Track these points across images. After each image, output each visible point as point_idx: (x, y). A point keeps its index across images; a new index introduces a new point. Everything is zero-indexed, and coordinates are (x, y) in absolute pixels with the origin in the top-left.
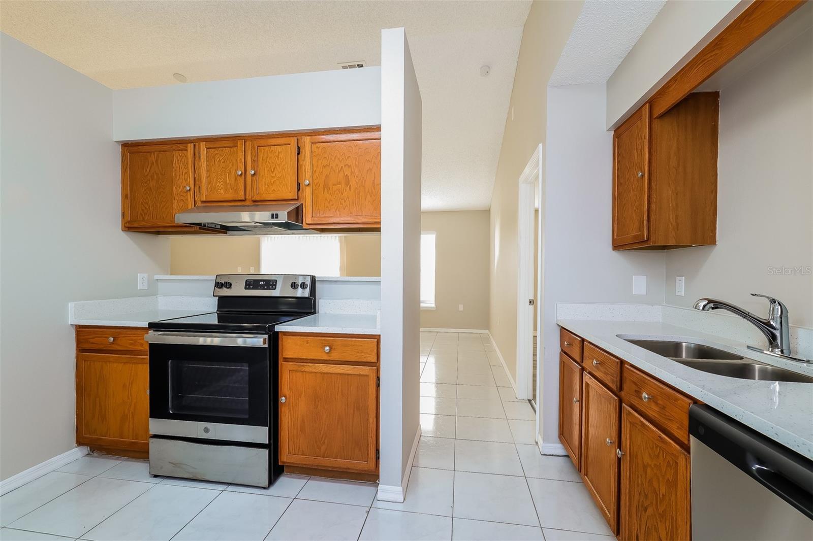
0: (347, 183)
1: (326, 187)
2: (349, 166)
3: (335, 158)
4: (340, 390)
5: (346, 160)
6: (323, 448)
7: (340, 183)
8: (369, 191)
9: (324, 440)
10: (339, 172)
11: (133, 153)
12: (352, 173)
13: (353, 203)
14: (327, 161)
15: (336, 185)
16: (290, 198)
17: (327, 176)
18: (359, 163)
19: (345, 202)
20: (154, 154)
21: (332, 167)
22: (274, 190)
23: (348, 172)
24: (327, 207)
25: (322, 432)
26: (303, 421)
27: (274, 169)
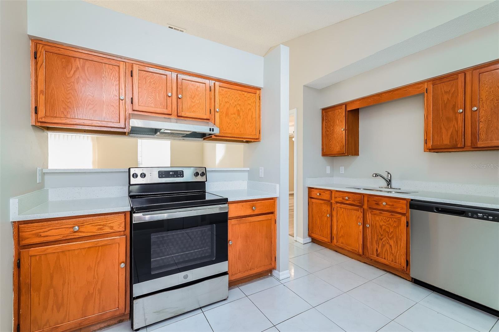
0: (239, 115)
1: (227, 114)
2: (240, 105)
3: (232, 99)
4: (259, 229)
5: (238, 101)
6: (250, 264)
7: (234, 114)
8: (249, 121)
9: (251, 260)
10: (234, 107)
11: (47, 52)
12: (241, 109)
13: (242, 126)
14: (228, 99)
15: (232, 114)
16: (205, 118)
17: (228, 108)
18: (245, 104)
19: (237, 125)
20: (80, 61)
21: (230, 103)
22: (194, 111)
23: (239, 108)
24: (227, 127)
25: (250, 256)
26: (240, 252)
27: (194, 97)
